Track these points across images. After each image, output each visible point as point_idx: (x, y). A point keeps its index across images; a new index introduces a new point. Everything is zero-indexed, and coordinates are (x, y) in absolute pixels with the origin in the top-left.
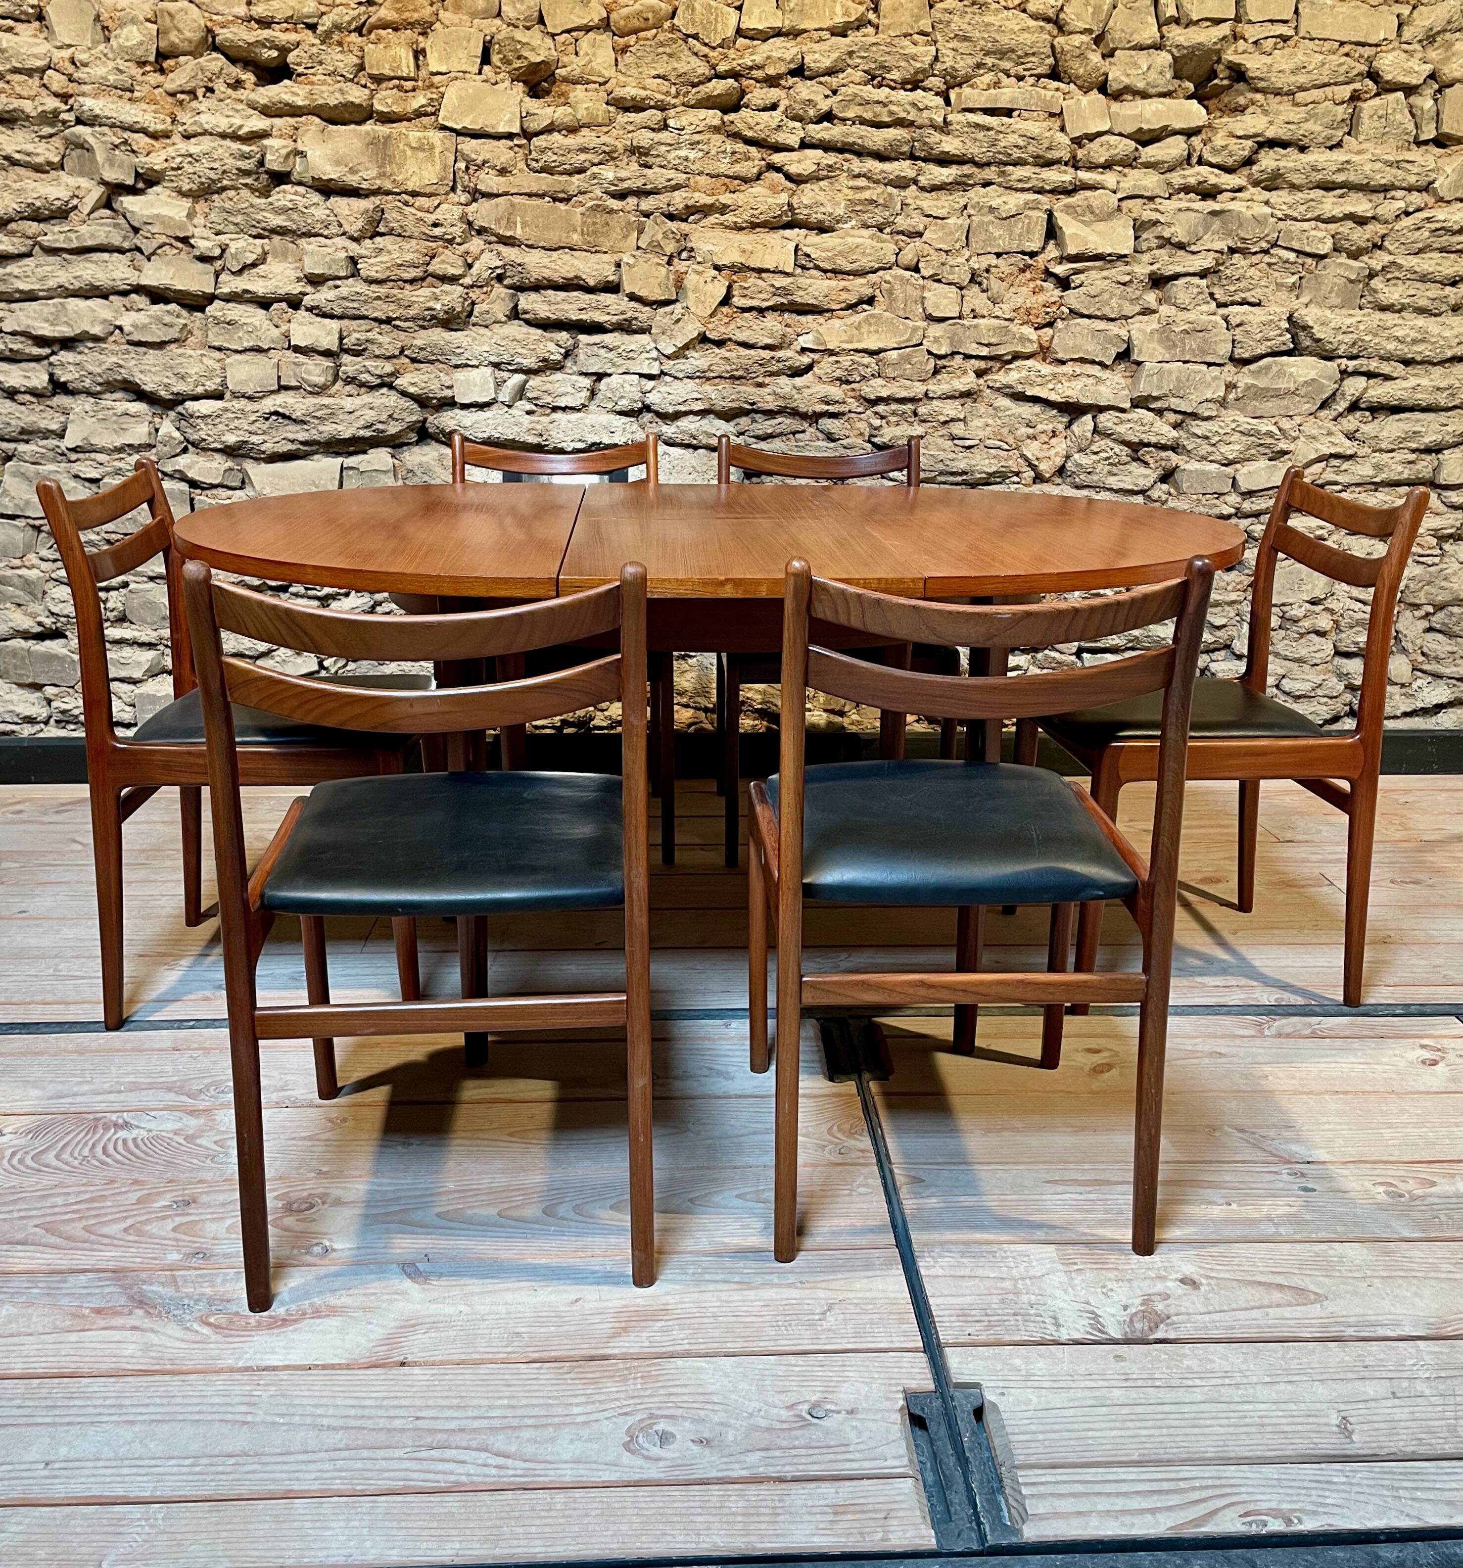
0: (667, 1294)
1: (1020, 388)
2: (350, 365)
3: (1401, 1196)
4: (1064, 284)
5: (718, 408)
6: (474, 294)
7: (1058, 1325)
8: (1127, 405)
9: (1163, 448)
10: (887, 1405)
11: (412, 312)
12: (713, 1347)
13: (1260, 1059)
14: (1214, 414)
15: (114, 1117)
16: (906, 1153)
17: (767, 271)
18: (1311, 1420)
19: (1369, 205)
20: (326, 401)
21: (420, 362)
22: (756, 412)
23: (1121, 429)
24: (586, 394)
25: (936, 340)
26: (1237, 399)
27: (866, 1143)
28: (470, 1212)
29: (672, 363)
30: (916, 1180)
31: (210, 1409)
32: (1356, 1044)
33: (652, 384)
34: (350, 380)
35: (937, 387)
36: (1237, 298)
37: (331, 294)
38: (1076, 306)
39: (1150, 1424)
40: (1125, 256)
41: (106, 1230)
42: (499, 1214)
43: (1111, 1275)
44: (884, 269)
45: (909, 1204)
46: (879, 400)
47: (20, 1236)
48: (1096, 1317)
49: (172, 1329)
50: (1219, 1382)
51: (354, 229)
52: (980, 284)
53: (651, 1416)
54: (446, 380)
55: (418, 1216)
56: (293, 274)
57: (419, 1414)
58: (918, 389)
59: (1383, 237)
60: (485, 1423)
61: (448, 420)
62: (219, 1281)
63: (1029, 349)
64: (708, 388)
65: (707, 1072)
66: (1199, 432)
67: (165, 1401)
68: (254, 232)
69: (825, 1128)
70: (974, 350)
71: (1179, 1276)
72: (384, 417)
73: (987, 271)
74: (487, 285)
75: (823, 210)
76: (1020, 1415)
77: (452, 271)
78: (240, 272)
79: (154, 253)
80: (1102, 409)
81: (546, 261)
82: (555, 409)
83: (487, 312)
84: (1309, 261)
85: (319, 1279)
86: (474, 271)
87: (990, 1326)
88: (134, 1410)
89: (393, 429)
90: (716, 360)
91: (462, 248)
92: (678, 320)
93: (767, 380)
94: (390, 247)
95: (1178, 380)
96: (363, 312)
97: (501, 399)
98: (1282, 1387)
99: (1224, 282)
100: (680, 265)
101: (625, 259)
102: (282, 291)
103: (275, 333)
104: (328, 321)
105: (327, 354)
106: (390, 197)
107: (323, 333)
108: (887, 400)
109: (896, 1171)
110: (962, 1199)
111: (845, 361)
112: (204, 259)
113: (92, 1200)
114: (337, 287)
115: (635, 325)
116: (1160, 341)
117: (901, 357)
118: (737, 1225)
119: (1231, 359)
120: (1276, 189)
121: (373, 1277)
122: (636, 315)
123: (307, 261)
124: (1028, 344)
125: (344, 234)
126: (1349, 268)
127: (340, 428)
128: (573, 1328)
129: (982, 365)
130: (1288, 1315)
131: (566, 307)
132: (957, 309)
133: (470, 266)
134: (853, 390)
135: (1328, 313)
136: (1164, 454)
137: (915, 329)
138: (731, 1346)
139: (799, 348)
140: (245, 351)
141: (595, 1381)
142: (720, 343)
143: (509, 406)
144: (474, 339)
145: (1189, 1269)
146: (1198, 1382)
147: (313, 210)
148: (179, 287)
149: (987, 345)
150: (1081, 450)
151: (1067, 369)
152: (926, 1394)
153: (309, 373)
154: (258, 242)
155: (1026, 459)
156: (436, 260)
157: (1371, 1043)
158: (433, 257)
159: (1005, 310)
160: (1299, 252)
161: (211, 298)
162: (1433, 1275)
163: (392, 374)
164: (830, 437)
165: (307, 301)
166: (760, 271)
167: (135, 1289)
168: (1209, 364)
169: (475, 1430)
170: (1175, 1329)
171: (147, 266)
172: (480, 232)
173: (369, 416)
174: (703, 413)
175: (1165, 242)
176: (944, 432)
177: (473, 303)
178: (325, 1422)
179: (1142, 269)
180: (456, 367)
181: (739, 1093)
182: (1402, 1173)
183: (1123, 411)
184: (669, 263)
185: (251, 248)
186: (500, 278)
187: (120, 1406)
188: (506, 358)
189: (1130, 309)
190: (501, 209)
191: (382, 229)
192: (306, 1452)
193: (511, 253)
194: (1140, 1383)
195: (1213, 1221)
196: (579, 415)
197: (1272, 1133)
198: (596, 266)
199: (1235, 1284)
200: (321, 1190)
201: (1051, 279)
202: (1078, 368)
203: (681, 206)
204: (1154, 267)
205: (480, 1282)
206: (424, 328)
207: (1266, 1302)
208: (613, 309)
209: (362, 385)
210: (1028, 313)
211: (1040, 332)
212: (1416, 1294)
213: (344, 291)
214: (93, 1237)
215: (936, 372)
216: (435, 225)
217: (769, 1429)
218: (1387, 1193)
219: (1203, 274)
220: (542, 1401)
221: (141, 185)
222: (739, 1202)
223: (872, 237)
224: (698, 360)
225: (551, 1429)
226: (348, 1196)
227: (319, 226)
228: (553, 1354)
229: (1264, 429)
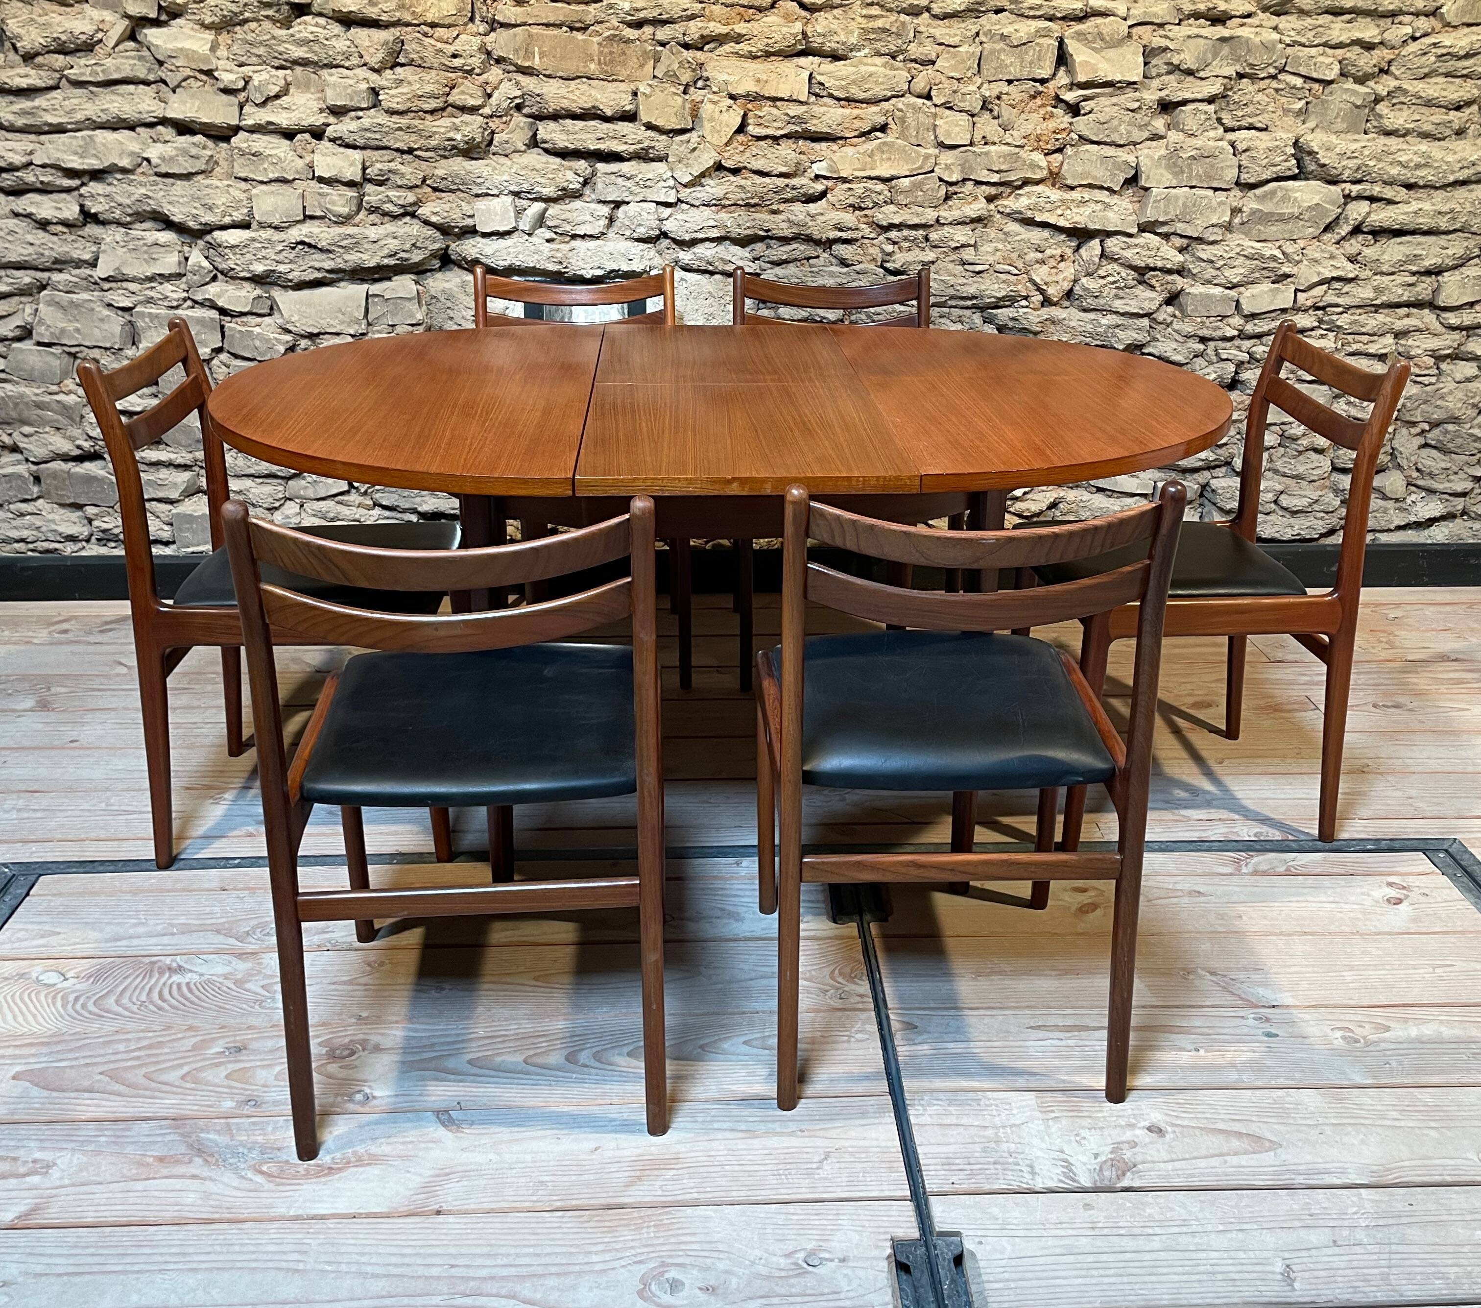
0: (679, 1142)
1: (1029, 214)
2: (373, 194)
3: (1357, 1041)
4: (1074, 110)
5: (733, 235)
6: (494, 124)
7: (1033, 1173)
8: (1134, 230)
9: (1170, 272)
10: (875, 1253)
11: (433, 143)
12: (718, 1196)
13: (1235, 898)
14: (1220, 238)
15: (168, 960)
16: (901, 999)
17: (782, 99)
18: (1258, 1268)
19: (1376, 31)
20: (350, 230)
21: (442, 191)
22: (771, 238)
23: (1128, 254)
24: (604, 222)
25: (948, 167)
26: (1243, 224)
27: (864, 987)
28: (499, 1059)
29: (688, 190)
30: (910, 1026)
31: (265, 1257)
32: (1326, 881)
33: (669, 211)
34: (373, 210)
35: (948, 213)
36: (1244, 123)
37: (354, 126)
38: (1086, 133)
39: (1112, 1272)
40: (1135, 83)
41: (165, 1077)
42: (525, 1061)
43: (1086, 1123)
44: (898, 96)
45: (902, 1050)
46: (891, 227)
47: (86, 1083)
48: (1069, 1165)
49: (229, 1178)
50: (1176, 1230)
51: (374, 60)
52: (991, 111)
53: (663, 1264)
54: (467, 209)
55: (451, 1063)
56: (316, 105)
57: (452, 1262)
58: (930, 215)
59: (1390, 63)
60: (512, 1271)
61: (470, 248)
62: (270, 1129)
63: (1039, 175)
64: (723, 215)
65: (719, 914)
66: (1204, 256)
67: (225, 1249)
68: (276, 63)
69: (827, 971)
70: (984, 176)
71: (1147, 1124)
72: (407, 246)
73: (999, 98)
74: (506, 115)
75: (836, 39)
76: (995, 1263)
77: (472, 102)
78: (264, 104)
79: (179, 86)
80: (1109, 234)
81: (563, 91)
82: (574, 237)
83: (507, 142)
84: (1316, 86)
85: (361, 1127)
86: (493, 100)
87: (972, 1175)
88: (196, 1258)
89: (416, 257)
90: (732, 188)
91: (482, 79)
92: (694, 149)
93: (782, 207)
94: (411, 78)
95: (1184, 204)
96: (385, 142)
97: (521, 227)
98: (1233, 1235)
99: (1232, 107)
100: (696, 95)
101: (642, 89)
102: (305, 123)
103: (300, 164)
104: (350, 151)
105: (351, 184)
106: (410, 29)
107: (346, 164)
108: (899, 227)
109: (892, 1017)
110: (952, 1045)
111: (859, 188)
112: (227, 91)
113: (150, 1047)
114: (359, 118)
115: (652, 153)
116: (1168, 167)
117: (913, 184)
118: (743, 1073)
119: (1237, 184)
120: (1285, 13)
121: (409, 1125)
122: (653, 144)
123: (329, 92)
124: (1038, 171)
125: (364, 65)
126: (1355, 93)
127: (365, 257)
128: (592, 1177)
129: (993, 191)
130: (1244, 1163)
131: (584, 136)
132: (969, 137)
133: (489, 96)
134: (866, 216)
135: (1333, 138)
136: (1169, 278)
137: (927, 157)
138: (736, 1195)
139: (813, 175)
140: (270, 181)
141: (612, 1229)
142: (735, 171)
143: (530, 235)
144: (494, 169)
145: (1156, 1117)
146: (1158, 1230)
147: (334, 42)
148: (205, 120)
149: (997, 172)
150: (1089, 274)
151: (1076, 195)
152: (912, 1243)
153: (333, 203)
154: (281, 73)
155: (1035, 283)
156: (455, 91)
157: (1342, 881)
158: (452, 88)
159: (1015, 136)
160: (1306, 78)
161: (236, 130)
162: (1379, 1122)
163: (414, 204)
164: (843, 263)
165: (330, 132)
166: (775, 99)
167: (194, 1137)
168: (1216, 189)
169: (503, 1278)
170: (1141, 1178)
171: (173, 98)
172: (498, 61)
173: (393, 245)
174: (719, 240)
175: (1174, 69)
176: (954, 257)
177: (493, 133)
178: (369, 1269)
179: (1151, 96)
180: (477, 196)
181: (748, 935)
182: (1360, 1018)
183: (1130, 236)
184: (685, 92)
185: (274, 80)
186: (519, 108)
187: (184, 1254)
188: (526, 187)
189: (1138, 135)
190: (519, 39)
191: (401, 59)
192: (352, 1299)
193: (528, 83)
194: (1105, 1232)
195: (1181, 1068)
196: (598, 242)
197: (1242, 976)
198: (614, 96)
199: (1197, 1132)
200: (361, 1037)
201: (1061, 105)
202: (1087, 194)
203: (697, 35)
204: (1163, 94)
205: (507, 1130)
206: (445, 157)
207: (1225, 1150)
208: (630, 138)
209: (385, 214)
210: (1038, 139)
211: (1049, 158)
212: (1363, 1142)
213: (366, 122)
214: (153, 1085)
215: (947, 198)
216: (454, 56)
217: (768, 1277)
218: (1344, 1038)
219: (1211, 100)
220: (564, 1249)
221: (164, 17)
222: (746, 1049)
223: (884, 65)
224: (714, 188)
225: (572, 1277)
226: (387, 1043)
227: (340, 57)
228: (574, 1203)
229: (1268, 253)
